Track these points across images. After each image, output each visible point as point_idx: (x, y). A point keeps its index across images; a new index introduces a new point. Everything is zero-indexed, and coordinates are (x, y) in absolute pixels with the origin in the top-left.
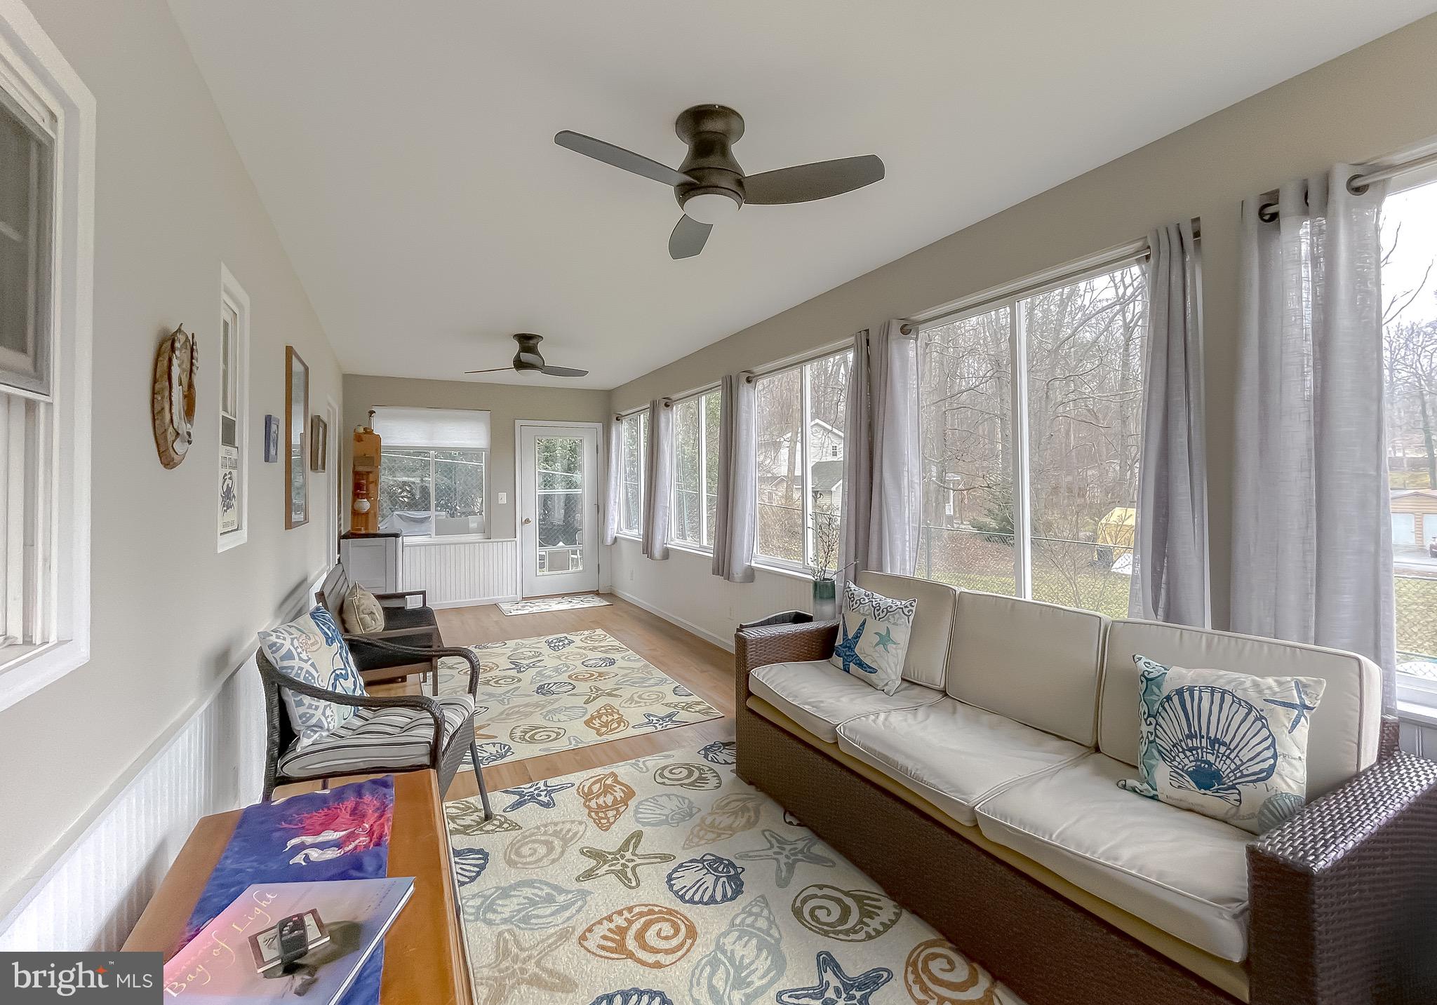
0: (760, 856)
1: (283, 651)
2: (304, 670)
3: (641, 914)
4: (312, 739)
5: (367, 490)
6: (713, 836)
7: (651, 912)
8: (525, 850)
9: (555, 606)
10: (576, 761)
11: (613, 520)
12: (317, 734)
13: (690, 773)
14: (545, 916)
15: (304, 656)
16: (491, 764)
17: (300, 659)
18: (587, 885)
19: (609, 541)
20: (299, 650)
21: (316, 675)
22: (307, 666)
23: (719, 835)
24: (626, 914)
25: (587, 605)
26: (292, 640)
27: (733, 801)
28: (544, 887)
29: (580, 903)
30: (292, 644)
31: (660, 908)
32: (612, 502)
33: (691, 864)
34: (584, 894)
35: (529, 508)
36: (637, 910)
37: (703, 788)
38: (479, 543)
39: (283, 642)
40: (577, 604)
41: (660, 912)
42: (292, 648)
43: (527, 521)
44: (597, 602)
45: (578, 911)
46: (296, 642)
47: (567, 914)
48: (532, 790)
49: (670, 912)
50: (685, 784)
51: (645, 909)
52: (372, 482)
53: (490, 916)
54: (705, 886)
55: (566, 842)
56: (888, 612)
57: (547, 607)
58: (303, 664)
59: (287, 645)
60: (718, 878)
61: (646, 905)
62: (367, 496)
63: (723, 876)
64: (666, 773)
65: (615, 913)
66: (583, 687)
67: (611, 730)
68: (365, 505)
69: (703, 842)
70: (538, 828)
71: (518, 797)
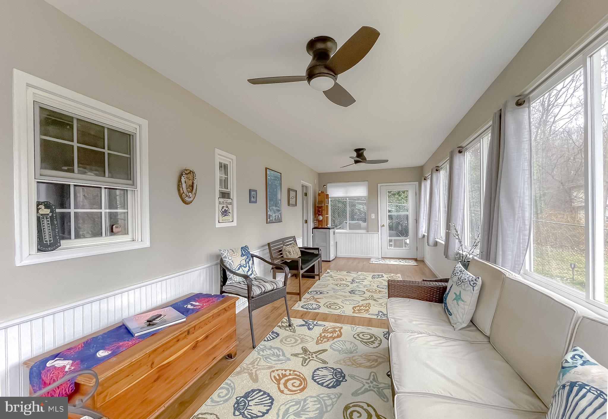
0: (359, 380)
1: (224, 255)
2: (229, 262)
3: (296, 375)
4: (230, 282)
5: (322, 212)
6: (350, 363)
7: (299, 376)
8: (288, 340)
9: (393, 262)
10: (336, 318)
11: (422, 226)
12: (231, 281)
13: (371, 338)
14: (272, 360)
15: (230, 258)
16: (309, 311)
17: (228, 259)
18: (292, 358)
19: (420, 236)
20: (229, 256)
21: (233, 264)
22: (230, 261)
23: (353, 364)
24: (292, 372)
25: (406, 264)
26: (228, 253)
27: (375, 356)
28: (281, 352)
29: (284, 361)
30: (227, 254)
31: (303, 376)
32: (422, 218)
33: (330, 369)
34: (289, 359)
35: (384, 221)
36: (295, 373)
37: (368, 346)
38: (364, 233)
39: (224, 253)
40: (403, 263)
41: (302, 378)
42: (227, 255)
43: (383, 226)
44: (413, 263)
45: (281, 363)
46: (228, 254)
47: (277, 362)
48: (311, 323)
49: (305, 379)
50: (363, 341)
51: (298, 374)
52: (323, 210)
53: (261, 352)
54: (325, 378)
55: (302, 342)
56: (463, 282)
57: (389, 262)
58: (229, 260)
59: (225, 254)
60: (333, 378)
61: (300, 373)
62: (322, 215)
63: (335, 379)
64: (361, 335)
65: (288, 370)
66: (368, 294)
67: (360, 312)
68: (321, 218)
69: (345, 364)
70: (299, 335)
71: (305, 323)
